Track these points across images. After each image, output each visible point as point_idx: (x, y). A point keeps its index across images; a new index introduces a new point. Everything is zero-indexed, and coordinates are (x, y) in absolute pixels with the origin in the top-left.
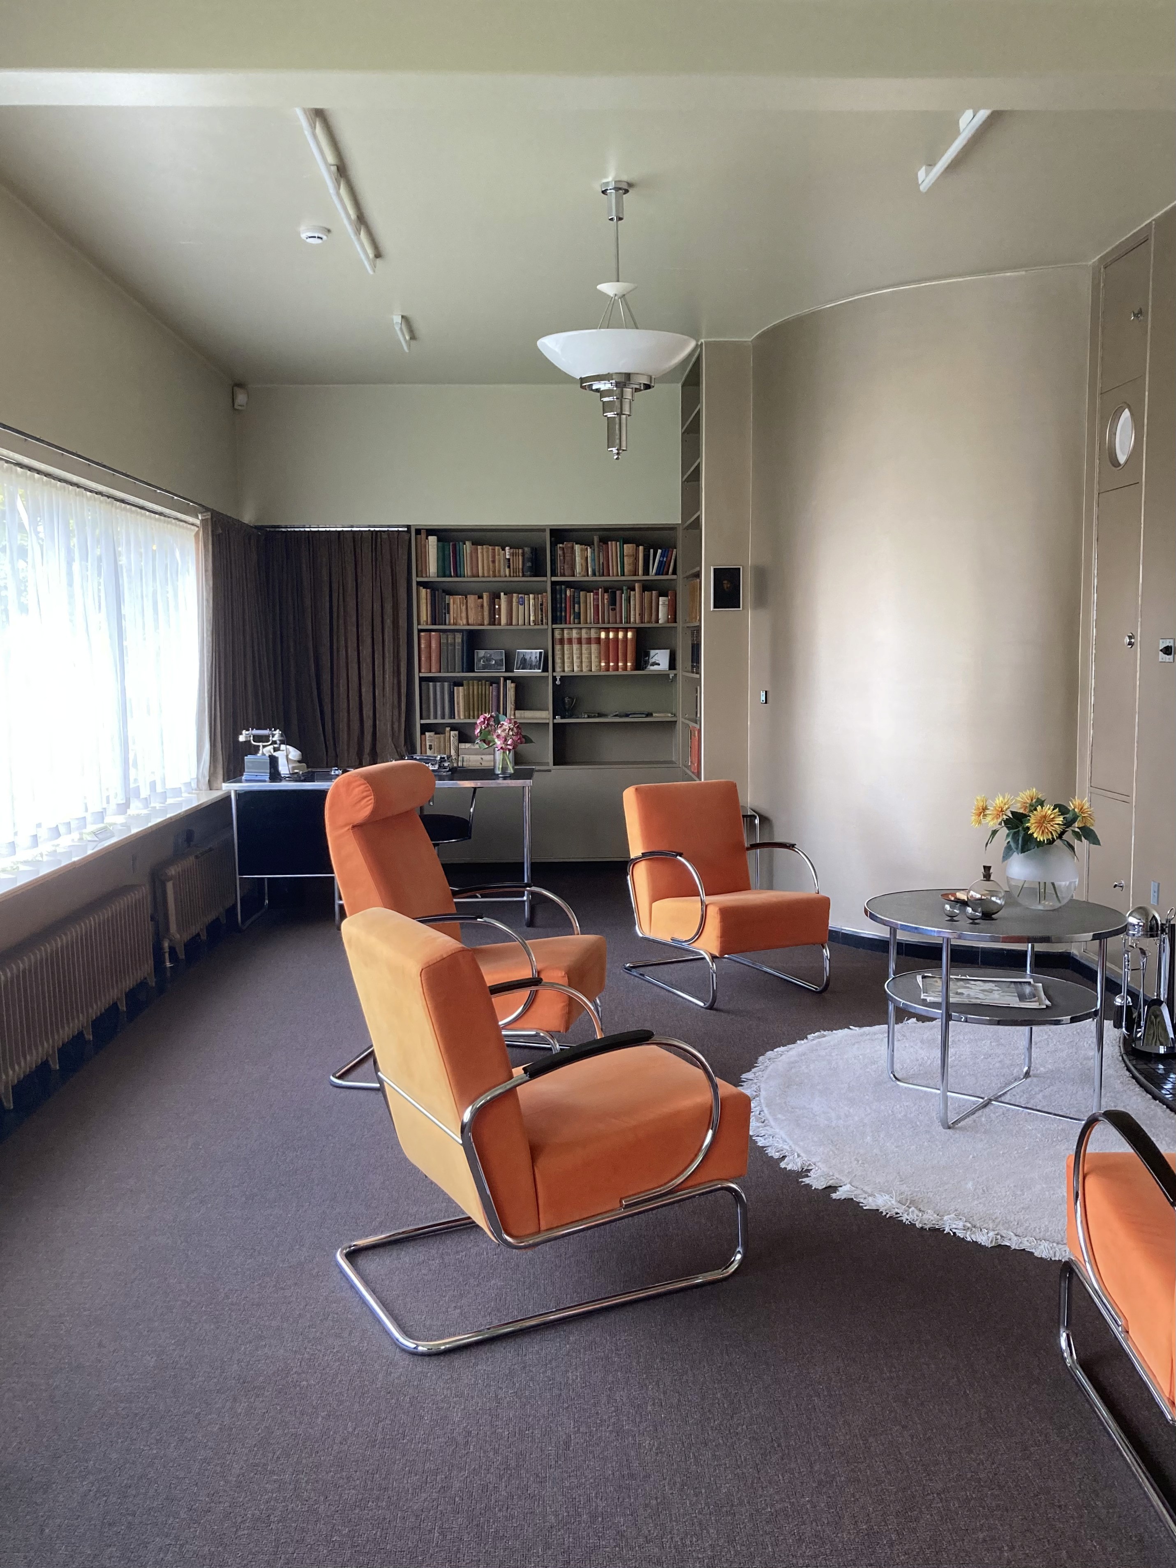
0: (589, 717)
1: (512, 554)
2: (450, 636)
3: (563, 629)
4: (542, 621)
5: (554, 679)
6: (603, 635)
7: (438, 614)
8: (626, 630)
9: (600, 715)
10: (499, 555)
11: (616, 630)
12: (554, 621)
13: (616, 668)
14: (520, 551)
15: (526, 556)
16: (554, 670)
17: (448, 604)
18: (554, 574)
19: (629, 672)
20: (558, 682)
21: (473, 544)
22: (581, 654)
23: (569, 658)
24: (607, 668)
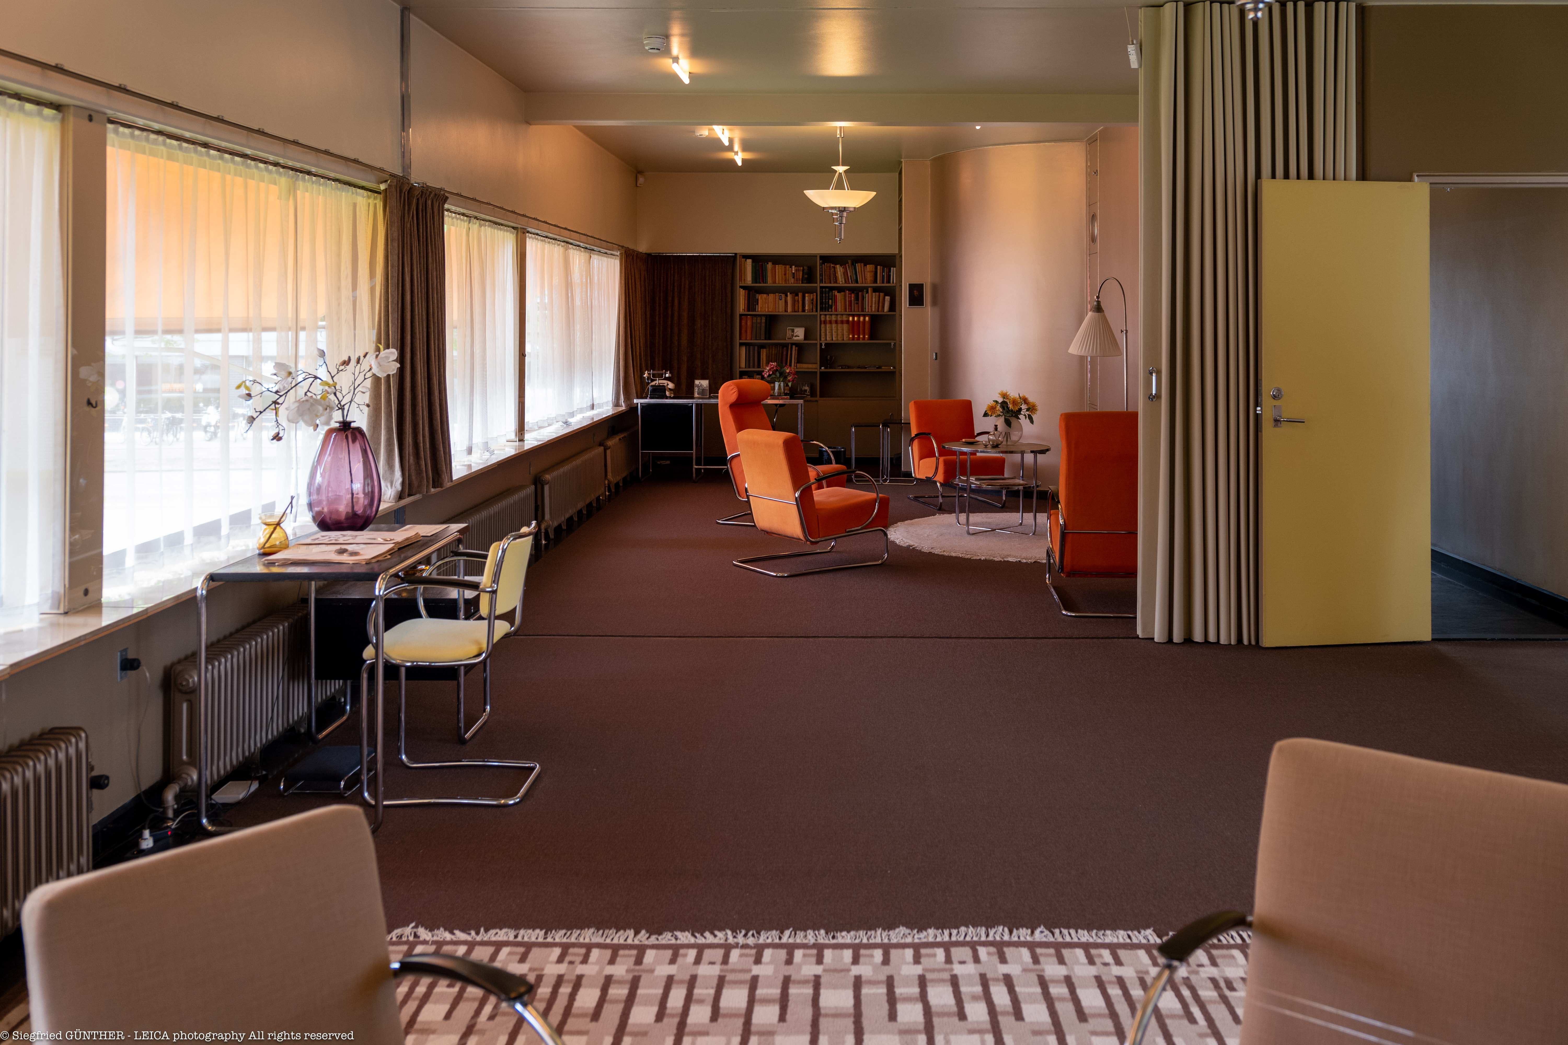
0: (842, 368)
1: (796, 270)
2: (759, 318)
3: (826, 315)
4: (812, 310)
5: (821, 345)
6: (851, 319)
7: (751, 304)
8: (864, 316)
9: (849, 367)
10: (789, 270)
11: (859, 316)
12: (822, 309)
13: (859, 339)
14: (801, 268)
15: (805, 271)
16: (820, 340)
17: (758, 299)
18: (821, 281)
19: (866, 341)
20: (823, 347)
21: (773, 264)
22: (837, 330)
23: (829, 332)
24: (853, 338)
